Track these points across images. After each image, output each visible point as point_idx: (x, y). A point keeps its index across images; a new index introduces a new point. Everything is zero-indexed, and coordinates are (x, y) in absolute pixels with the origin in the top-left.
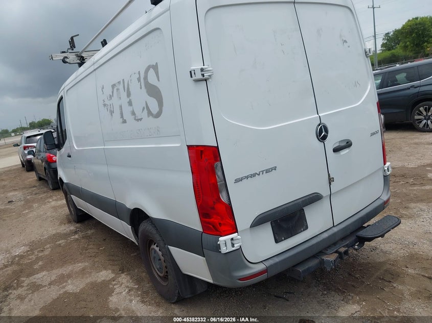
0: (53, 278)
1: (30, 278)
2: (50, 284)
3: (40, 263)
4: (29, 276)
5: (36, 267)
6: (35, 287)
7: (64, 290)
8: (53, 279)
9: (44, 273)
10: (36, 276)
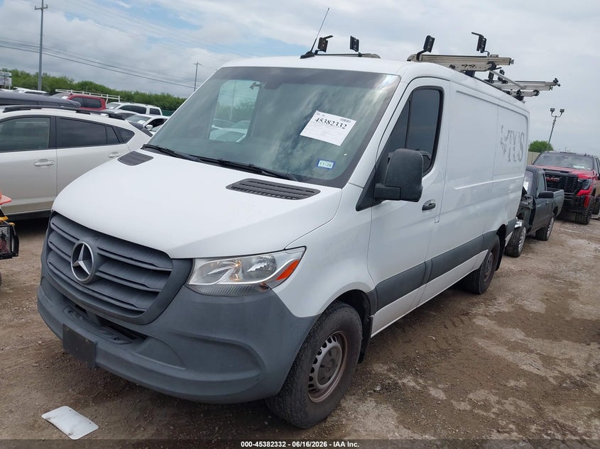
0: (521, 355)
1: (543, 374)
2: (532, 352)
3: (512, 383)
4: (544, 379)
5: (522, 383)
6: (548, 361)
7: (526, 338)
8: (523, 354)
9: (525, 367)
10: (535, 371)
